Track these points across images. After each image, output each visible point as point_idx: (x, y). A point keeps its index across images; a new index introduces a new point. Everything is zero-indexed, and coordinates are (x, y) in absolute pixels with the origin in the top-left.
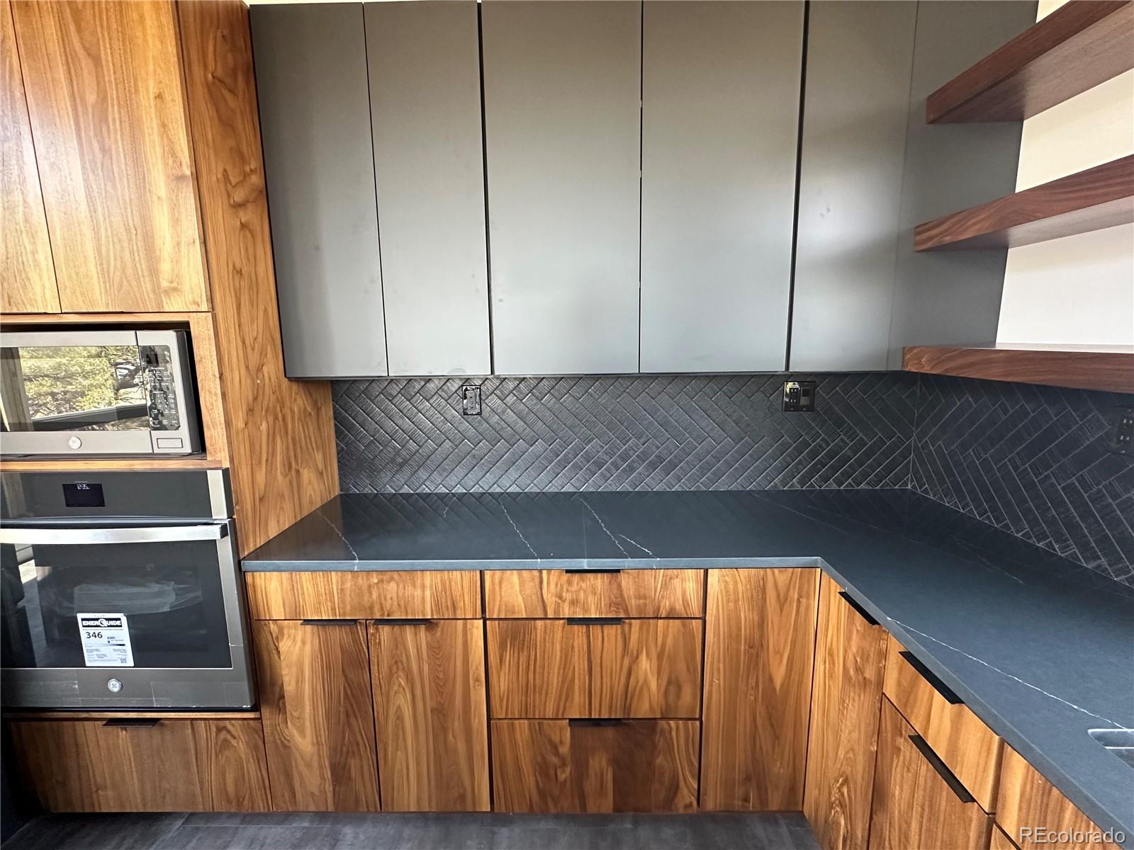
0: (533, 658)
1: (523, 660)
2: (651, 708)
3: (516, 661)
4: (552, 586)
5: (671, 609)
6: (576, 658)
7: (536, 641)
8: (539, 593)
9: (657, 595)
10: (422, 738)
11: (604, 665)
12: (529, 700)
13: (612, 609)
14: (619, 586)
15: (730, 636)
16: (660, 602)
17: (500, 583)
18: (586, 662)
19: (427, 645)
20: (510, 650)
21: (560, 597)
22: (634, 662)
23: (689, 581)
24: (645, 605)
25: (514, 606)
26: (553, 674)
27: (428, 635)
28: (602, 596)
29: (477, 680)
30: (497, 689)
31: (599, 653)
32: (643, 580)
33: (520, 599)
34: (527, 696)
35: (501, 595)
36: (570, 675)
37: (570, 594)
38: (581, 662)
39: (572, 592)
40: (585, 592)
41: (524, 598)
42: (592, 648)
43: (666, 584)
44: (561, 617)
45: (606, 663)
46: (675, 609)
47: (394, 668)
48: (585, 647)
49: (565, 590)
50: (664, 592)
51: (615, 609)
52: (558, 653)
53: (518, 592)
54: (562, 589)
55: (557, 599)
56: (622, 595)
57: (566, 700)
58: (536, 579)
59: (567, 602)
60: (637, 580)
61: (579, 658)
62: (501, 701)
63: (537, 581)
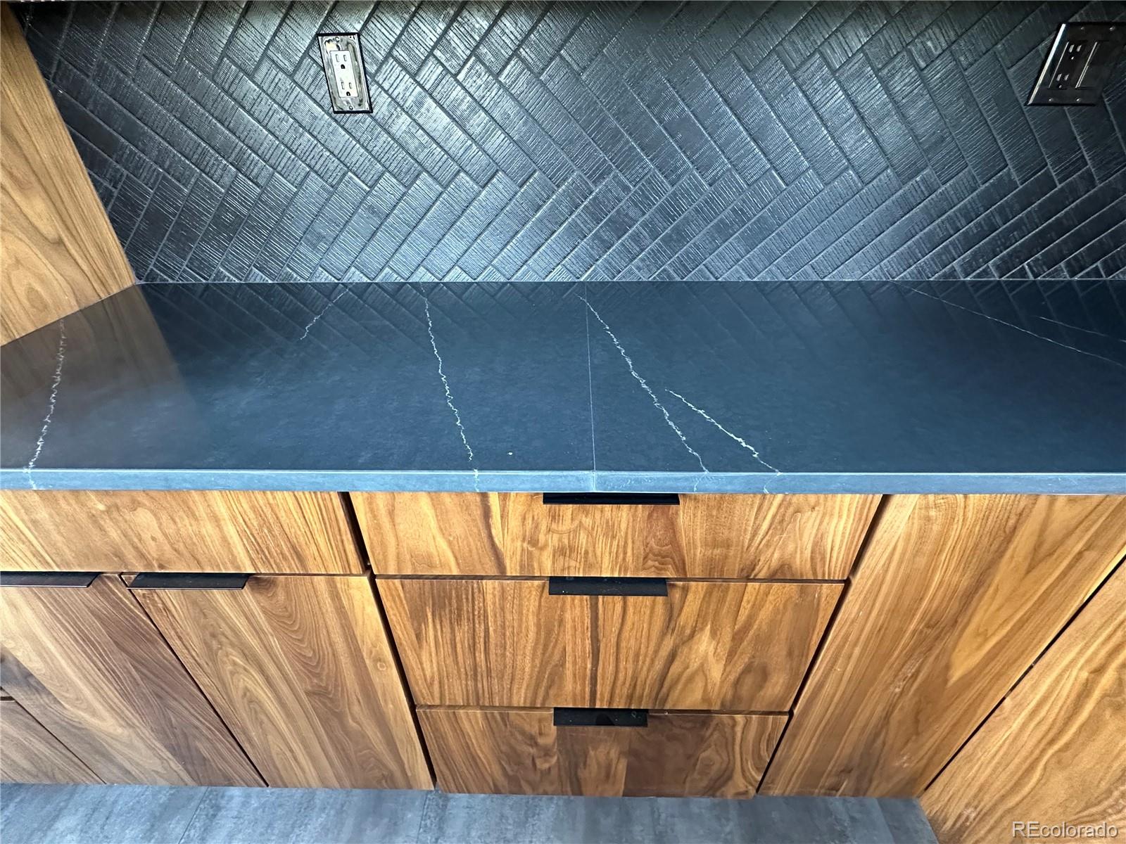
0: (482, 635)
1: (462, 634)
2: (705, 699)
3: (448, 636)
4: (514, 522)
5: (782, 566)
6: (568, 637)
7: (485, 611)
8: (484, 534)
9: (758, 539)
10: (303, 723)
11: (623, 644)
12: (480, 685)
13: (650, 563)
14: (672, 526)
15: (894, 611)
16: (759, 552)
17: (391, 513)
18: (588, 642)
19: (264, 612)
20: (434, 621)
21: (534, 542)
22: (684, 643)
23: (840, 517)
24: (726, 557)
25: (430, 556)
26: (524, 655)
27: (261, 598)
28: (630, 541)
29: (379, 659)
30: (418, 672)
31: (615, 630)
32: (731, 512)
33: (443, 545)
34: (476, 680)
35: (397, 536)
36: (556, 657)
37: (556, 537)
38: (579, 641)
39: (560, 533)
40: (590, 534)
41: (450, 543)
42: (600, 622)
43: (782, 521)
44: (537, 574)
45: (629, 643)
46: (790, 567)
47: (215, 644)
48: (587, 621)
49: (543, 528)
50: (772, 536)
51: (657, 564)
52: (533, 629)
53: (435, 531)
54: (537, 527)
55: (525, 545)
56: (674, 541)
57: (549, 687)
58: (473, 507)
59: (550, 550)
60: (714, 513)
61: (574, 636)
62: (430, 686)
63: (477, 512)
